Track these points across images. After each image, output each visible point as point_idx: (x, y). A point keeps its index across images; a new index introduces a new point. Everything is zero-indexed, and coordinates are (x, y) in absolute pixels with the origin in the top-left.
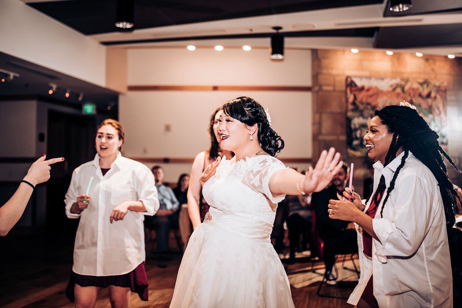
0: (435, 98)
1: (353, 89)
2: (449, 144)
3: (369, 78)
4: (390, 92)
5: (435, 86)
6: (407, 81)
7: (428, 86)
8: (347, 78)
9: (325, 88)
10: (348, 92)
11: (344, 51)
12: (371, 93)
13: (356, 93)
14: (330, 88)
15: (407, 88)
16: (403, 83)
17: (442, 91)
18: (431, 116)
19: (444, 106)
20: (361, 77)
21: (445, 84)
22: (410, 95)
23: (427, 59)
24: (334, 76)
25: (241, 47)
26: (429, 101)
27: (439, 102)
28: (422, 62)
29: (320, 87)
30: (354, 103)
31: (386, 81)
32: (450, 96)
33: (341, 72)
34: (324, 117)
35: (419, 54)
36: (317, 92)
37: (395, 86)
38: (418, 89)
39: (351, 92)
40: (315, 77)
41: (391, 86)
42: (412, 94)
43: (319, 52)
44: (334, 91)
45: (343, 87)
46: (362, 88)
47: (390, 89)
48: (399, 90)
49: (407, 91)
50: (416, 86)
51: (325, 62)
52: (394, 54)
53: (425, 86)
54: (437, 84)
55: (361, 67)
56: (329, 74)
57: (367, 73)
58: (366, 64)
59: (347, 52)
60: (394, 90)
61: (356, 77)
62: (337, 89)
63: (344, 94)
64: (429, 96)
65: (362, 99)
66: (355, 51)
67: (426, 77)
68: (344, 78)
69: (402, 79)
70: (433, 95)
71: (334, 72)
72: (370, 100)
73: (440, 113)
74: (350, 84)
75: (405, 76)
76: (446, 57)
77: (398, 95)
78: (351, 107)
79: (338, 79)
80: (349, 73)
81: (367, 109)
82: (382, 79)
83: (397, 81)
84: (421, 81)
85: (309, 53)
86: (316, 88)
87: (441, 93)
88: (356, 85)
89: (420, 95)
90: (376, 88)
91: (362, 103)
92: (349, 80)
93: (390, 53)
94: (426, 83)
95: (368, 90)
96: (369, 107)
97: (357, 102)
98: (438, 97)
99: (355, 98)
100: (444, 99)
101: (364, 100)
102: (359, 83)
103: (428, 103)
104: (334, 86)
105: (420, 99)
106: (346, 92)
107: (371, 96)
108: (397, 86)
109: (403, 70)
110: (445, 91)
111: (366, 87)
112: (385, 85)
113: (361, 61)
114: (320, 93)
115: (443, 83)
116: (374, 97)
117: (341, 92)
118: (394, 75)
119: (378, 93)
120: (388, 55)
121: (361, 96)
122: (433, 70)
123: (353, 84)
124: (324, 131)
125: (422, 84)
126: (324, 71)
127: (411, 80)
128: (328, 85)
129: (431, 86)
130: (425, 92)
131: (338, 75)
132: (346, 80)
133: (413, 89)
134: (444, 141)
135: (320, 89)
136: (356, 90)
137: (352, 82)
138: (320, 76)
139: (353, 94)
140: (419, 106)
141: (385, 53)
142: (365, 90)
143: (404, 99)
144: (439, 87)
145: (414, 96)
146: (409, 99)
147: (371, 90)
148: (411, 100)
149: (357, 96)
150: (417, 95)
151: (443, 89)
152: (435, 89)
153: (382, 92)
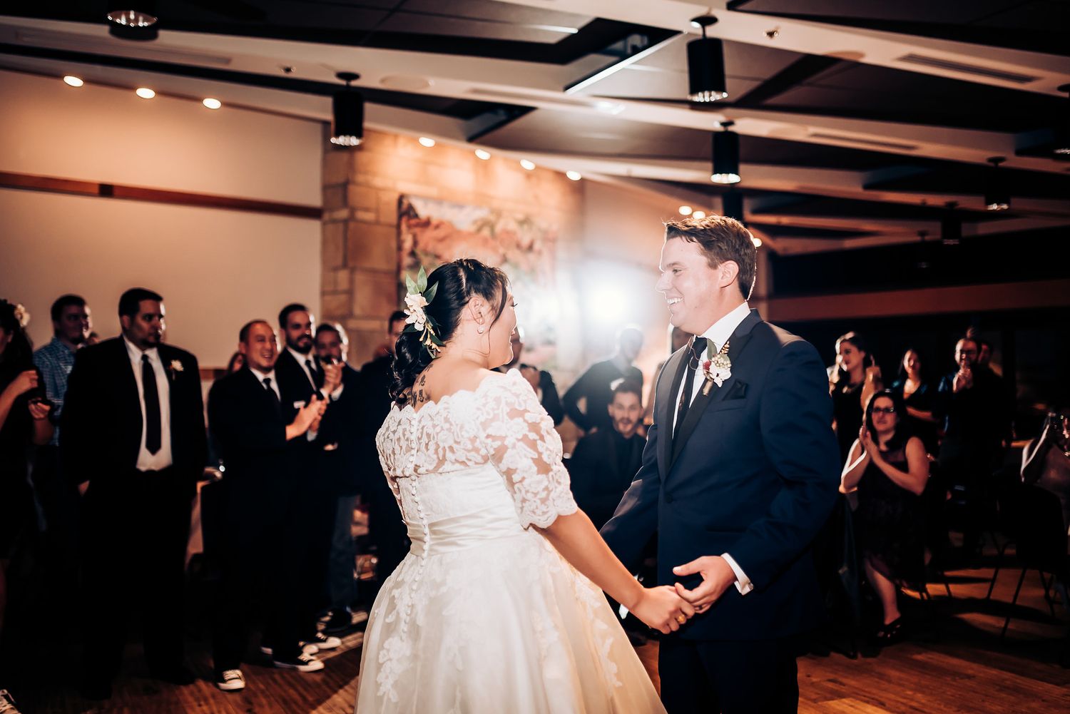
0: (540, 253)
3: (439, 201)
4: (470, 235)
5: (541, 230)
6: (498, 214)
7: (530, 227)
8: (402, 197)
9: (361, 215)
10: (404, 227)
11: (396, 136)
12: (441, 233)
13: (417, 230)
14: (369, 216)
15: (498, 228)
16: (492, 218)
20: (426, 199)
21: (555, 227)
22: (502, 242)
24: (379, 189)
25: (200, 100)
26: (531, 256)
27: (545, 261)
28: (521, 181)
29: (353, 210)
30: (413, 254)
31: (466, 211)
32: (562, 254)
33: (389, 184)
34: (359, 277)
35: (528, 165)
36: (345, 222)
37: (479, 223)
38: (515, 232)
39: (409, 227)
40: (340, 187)
41: (475, 222)
42: (506, 243)
44: (377, 222)
45: (394, 218)
46: (427, 223)
47: (472, 228)
48: (486, 232)
49: (500, 234)
50: (512, 226)
53: (525, 227)
54: (544, 225)
55: (424, 178)
56: (368, 186)
57: (433, 192)
59: (401, 141)
60: (479, 230)
61: (417, 196)
62: (383, 219)
63: (394, 231)
64: (530, 247)
65: (427, 245)
67: (527, 209)
68: (395, 197)
69: (493, 211)
70: (537, 246)
71: (378, 182)
72: (440, 249)
74: (405, 211)
75: (496, 204)
76: (561, 175)
77: (485, 241)
78: (407, 261)
79: (384, 197)
80: (404, 187)
82: (460, 206)
83: (482, 213)
84: (520, 216)
86: (344, 214)
87: (548, 243)
88: (416, 216)
89: (518, 246)
90: (450, 222)
91: (426, 253)
92: (405, 202)
94: (526, 222)
95: (437, 227)
97: (418, 251)
98: (545, 251)
99: (415, 243)
100: (553, 257)
101: (430, 248)
102: (423, 210)
103: (529, 260)
104: (377, 211)
105: (517, 252)
106: (398, 227)
107: (441, 240)
109: (491, 192)
110: (555, 239)
111: (434, 222)
112: (464, 219)
114: (351, 225)
115: (551, 225)
116: (445, 243)
117: (390, 225)
118: (481, 199)
119: (452, 235)
120: (479, 158)
121: (427, 237)
122: (536, 197)
123: (412, 213)
124: (357, 311)
125: (521, 223)
126: (360, 178)
127: (504, 213)
128: (367, 210)
129: (534, 228)
130: (525, 241)
131: (384, 189)
132: (400, 202)
133: (508, 232)
134: (551, 337)
135: (352, 217)
136: (417, 225)
137: (411, 207)
138: (351, 188)
139: (411, 233)
140: (516, 266)
141: (473, 153)
142: (431, 227)
143: (495, 250)
144: (546, 232)
145: (509, 247)
146: (501, 251)
147: (442, 227)
148: (504, 254)
149: (418, 237)
150: (513, 245)
151: (551, 235)
152: (540, 234)
153: (459, 233)
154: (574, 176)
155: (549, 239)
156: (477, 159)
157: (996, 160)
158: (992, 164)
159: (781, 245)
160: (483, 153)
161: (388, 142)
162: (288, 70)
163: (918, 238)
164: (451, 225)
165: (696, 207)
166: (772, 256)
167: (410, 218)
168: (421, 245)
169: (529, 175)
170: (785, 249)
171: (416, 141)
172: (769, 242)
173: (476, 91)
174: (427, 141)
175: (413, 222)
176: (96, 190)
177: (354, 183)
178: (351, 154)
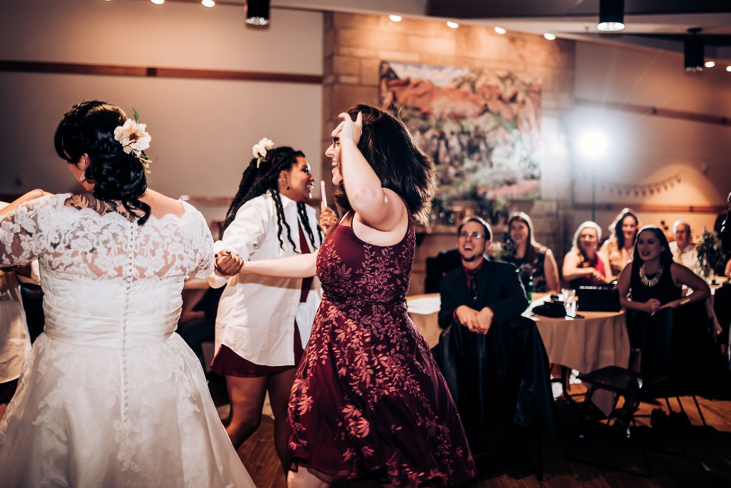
0: (524, 102)
1: (393, 82)
2: (543, 177)
3: (418, 65)
4: (451, 90)
5: (524, 84)
6: (480, 73)
7: (513, 82)
8: (383, 62)
9: (344, 79)
10: (384, 87)
11: (378, 17)
12: (420, 91)
13: (396, 89)
14: (353, 80)
15: (479, 85)
16: (473, 76)
17: (535, 92)
18: (516, 132)
19: (537, 116)
20: (405, 64)
21: (540, 81)
22: (483, 95)
23: (513, 38)
24: (360, 59)
25: (199, 1)
26: (514, 107)
27: (529, 111)
28: (504, 43)
29: (337, 76)
30: (392, 107)
31: (446, 71)
32: (547, 101)
33: (372, 53)
35: (500, 30)
36: (331, 85)
37: (460, 81)
38: (497, 87)
39: (388, 86)
40: (329, 59)
41: (455, 80)
42: (487, 96)
43: (336, 17)
44: (360, 84)
45: (375, 80)
46: (407, 83)
47: (453, 85)
48: (466, 88)
49: (481, 89)
50: (494, 82)
51: (345, 34)
52: (461, 26)
53: (509, 82)
54: (528, 80)
55: (405, 47)
56: (353, 57)
57: (415, 58)
58: (413, 41)
59: (382, 21)
60: (459, 87)
61: (397, 62)
62: (365, 81)
63: (376, 90)
64: (513, 99)
65: (406, 100)
66: (396, 18)
67: (510, 68)
68: (377, 63)
69: (473, 70)
70: (520, 97)
71: (361, 52)
72: (419, 103)
73: (530, 128)
74: (387, 75)
75: (478, 64)
76: (542, 37)
77: (465, 95)
79: (367, 64)
80: (385, 55)
81: (414, 117)
82: (440, 68)
83: (464, 72)
84: (502, 74)
85: (320, 16)
86: (330, 79)
87: (532, 95)
88: (396, 77)
89: (500, 98)
91: (405, 106)
92: (385, 66)
93: (453, 24)
94: (509, 77)
95: (417, 85)
96: (417, 114)
97: (396, 105)
98: (528, 101)
99: (395, 99)
100: (538, 105)
101: (410, 103)
102: (402, 73)
103: (511, 110)
104: (360, 76)
105: (499, 103)
106: (379, 87)
107: (421, 96)
108: (465, 80)
109: (473, 55)
110: (539, 92)
111: (414, 81)
112: (443, 79)
113: (406, 35)
114: (336, 87)
115: (536, 79)
116: (425, 98)
117: (373, 86)
118: (461, 61)
119: (432, 91)
120: (450, 28)
121: (405, 95)
122: (521, 57)
123: (392, 75)
125: (503, 79)
126: (344, 51)
127: (486, 71)
128: (350, 75)
129: (517, 82)
130: (508, 93)
131: (367, 58)
132: (381, 67)
133: (489, 87)
134: (536, 173)
135: (337, 81)
136: (396, 85)
137: (390, 71)
138: (336, 59)
139: (391, 91)
140: (498, 115)
141: (445, 24)
142: (411, 86)
143: (475, 102)
144: (530, 85)
145: (490, 99)
146: (483, 102)
147: (422, 86)
148: (486, 105)
149: (398, 95)
150: (495, 98)
151: (536, 89)
152: (524, 88)
153: (439, 89)
154: (550, 37)
155: (534, 92)
161: (371, 21)
164: (430, 83)
167: (390, 79)
168: (401, 99)
171: (388, 18)
176: (144, 72)
177: (339, 55)
178: (336, 33)
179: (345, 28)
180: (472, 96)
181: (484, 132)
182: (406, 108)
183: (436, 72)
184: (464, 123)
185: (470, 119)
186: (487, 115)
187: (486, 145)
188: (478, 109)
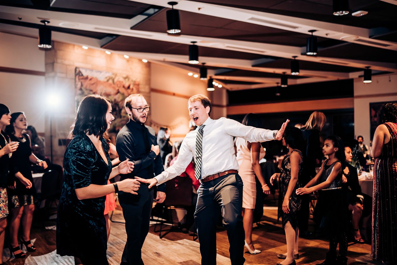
0: (132, 89)
3: (92, 70)
4: (105, 82)
5: (132, 81)
6: (116, 75)
7: (128, 80)
8: (77, 68)
9: (59, 75)
10: (77, 79)
11: (74, 45)
12: (92, 82)
13: (82, 81)
14: (63, 75)
15: (116, 80)
16: (113, 76)
17: (136, 85)
20: (86, 69)
21: (139, 80)
22: (117, 85)
24: (67, 65)
28: (125, 62)
29: (56, 73)
31: (102, 74)
32: (141, 89)
33: (71, 63)
35: (126, 57)
36: (53, 77)
37: (108, 78)
38: (122, 82)
39: (79, 79)
40: (52, 64)
41: (106, 78)
42: (119, 85)
43: (55, 44)
44: (66, 77)
45: (73, 76)
46: (87, 78)
47: (106, 80)
48: (111, 81)
49: (116, 82)
50: (121, 79)
51: (60, 53)
52: (111, 54)
53: (127, 80)
54: (134, 79)
55: (86, 61)
56: (63, 64)
57: (89, 66)
58: (89, 58)
59: (76, 47)
60: (108, 81)
61: (83, 68)
62: (68, 76)
63: (73, 81)
64: (129, 87)
65: (86, 86)
67: (127, 73)
68: (74, 68)
69: (113, 74)
70: (131, 87)
71: (67, 62)
72: (92, 88)
74: (78, 74)
75: (115, 71)
76: (141, 61)
77: (110, 85)
78: (78, 92)
79: (70, 68)
80: (77, 64)
82: (100, 71)
83: (110, 74)
84: (125, 76)
88: (82, 75)
89: (124, 87)
90: (96, 78)
92: (78, 70)
94: (127, 78)
95: (91, 79)
97: (83, 88)
98: (134, 89)
99: (82, 85)
101: (88, 88)
102: (85, 73)
103: (128, 92)
104: (66, 73)
105: (123, 89)
106: (75, 79)
107: (93, 84)
108: (110, 78)
109: (113, 67)
111: (90, 77)
112: (102, 77)
113: (86, 56)
114: (56, 78)
115: (137, 79)
116: (94, 86)
117: (72, 79)
118: (108, 69)
119: (97, 83)
121: (86, 84)
122: (131, 69)
123: (81, 74)
125: (125, 78)
126: (59, 61)
127: (118, 75)
128: (62, 73)
129: (130, 80)
130: (127, 85)
131: (69, 65)
132: (76, 70)
133: (120, 82)
135: (56, 76)
136: (82, 79)
137: (80, 72)
138: (55, 64)
139: (80, 82)
140: (123, 93)
141: (105, 52)
142: (89, 79)
143: (114, 88)
144: (135, 82)
145: (120, 87)
146: (117, 88)
147: (93, 79)
148: (118, 90)
149: (83, 83)
150: (122, 86)
151: (137, 83)
152: (132, 83)
153: (100, 81)
154: (145, 61)
156: (107, 55)
157: (295, 57)
158: (293, 58)
159: (229, 87)
160: (108, 52)
161: (71, 47)
162: (20, 19)
163: (276, 85)
165: (194, 73)
166: (228, 91)
167: (80, 76)
168: (84, 86)
169: (128, 61)
170: (231, 89)
171: (81, 47)
172: (225, 86)
173: (96, 28)
174: (85, 47)
175: (82, 77)
177: (57, 63)
178: (56, 52)
179: (60, 50)
180: (113, 85)
181: (118, 102)
182: (87, 90)
183: (99, 73)
184: (110, 97)
185: (112, 96)
186: (119, 94)
187: (119, 107)
188: (115, 92)
